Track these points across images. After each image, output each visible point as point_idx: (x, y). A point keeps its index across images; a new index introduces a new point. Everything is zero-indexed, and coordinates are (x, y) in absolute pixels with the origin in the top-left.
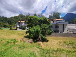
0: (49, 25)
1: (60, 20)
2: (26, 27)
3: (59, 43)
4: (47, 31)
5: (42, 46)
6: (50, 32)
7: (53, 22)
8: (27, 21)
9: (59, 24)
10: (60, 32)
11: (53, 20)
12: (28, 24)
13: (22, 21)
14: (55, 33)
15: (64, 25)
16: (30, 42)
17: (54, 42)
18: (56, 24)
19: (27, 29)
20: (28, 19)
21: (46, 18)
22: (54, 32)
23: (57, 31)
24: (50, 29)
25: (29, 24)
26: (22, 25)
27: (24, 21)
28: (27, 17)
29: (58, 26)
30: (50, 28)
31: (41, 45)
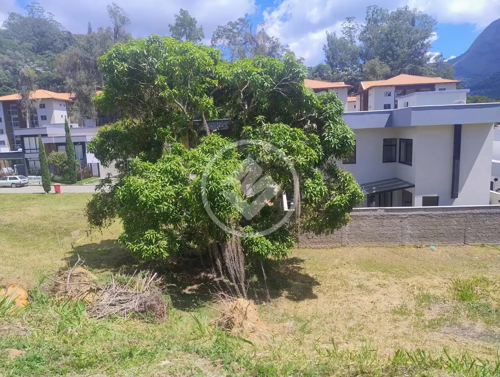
0: (320, 131)
1: (431, 87)
2: (91, 159)
3: (411, 305)
4: (303, 188)
5: (254, 339)
6: (337, 199)
7: (365, 106)
8: (99, 94)
9: (416, 120)
10: (427, 201)
11: (365, 85)
12: (109, 128)
13: (40, 94)
14: (381, 211)
15: (458, 129)
16: (134, 305)
17: (370, 292)
18: (390, 123)
19: (104, 172)
20: (110, 69)
21: (290, 64)
22: (371, 200)
23: (397, 195)
24: (332, 172)
25: (120, 126)
26: (50, 131)
27: (65, 96)
28: (97, 49)
29: (409, 143)
30: (332, 159)
31: (248, 325)
